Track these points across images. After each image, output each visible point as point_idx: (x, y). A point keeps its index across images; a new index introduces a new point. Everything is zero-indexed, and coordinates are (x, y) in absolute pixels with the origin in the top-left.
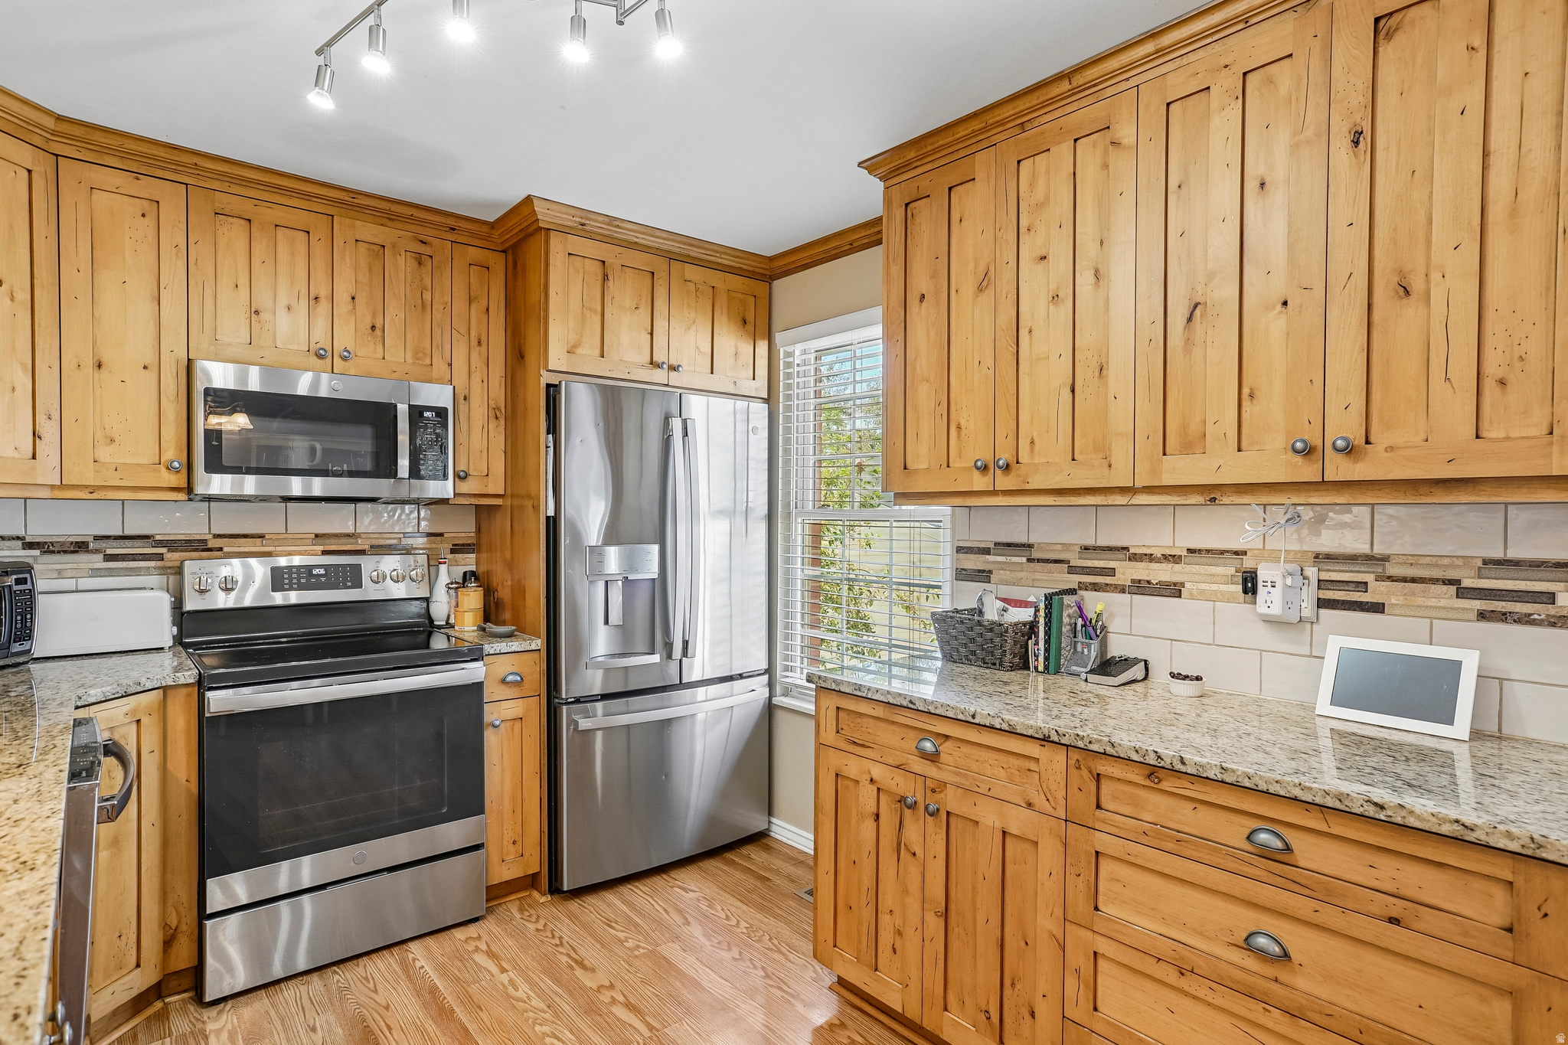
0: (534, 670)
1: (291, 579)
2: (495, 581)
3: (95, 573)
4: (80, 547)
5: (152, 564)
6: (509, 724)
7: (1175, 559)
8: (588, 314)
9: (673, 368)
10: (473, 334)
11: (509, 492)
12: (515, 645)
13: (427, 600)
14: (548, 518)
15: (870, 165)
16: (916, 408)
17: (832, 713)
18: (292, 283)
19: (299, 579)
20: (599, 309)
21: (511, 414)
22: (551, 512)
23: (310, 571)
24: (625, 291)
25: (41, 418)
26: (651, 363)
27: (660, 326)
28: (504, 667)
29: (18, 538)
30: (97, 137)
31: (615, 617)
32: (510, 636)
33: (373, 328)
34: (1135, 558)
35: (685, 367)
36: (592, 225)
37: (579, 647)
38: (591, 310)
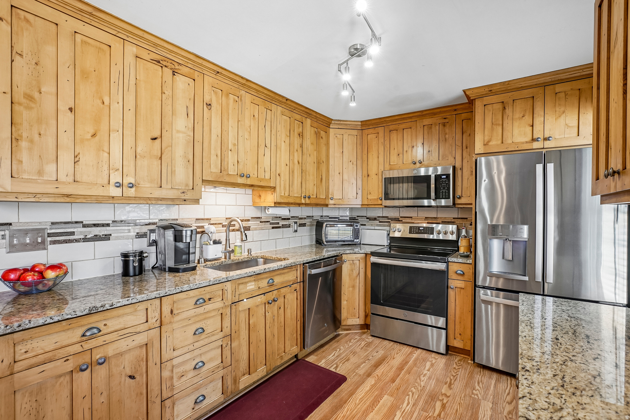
0: (469, 271)
1: (414, 230)
3: (378, 225)
4: (375, 219)
5: (388, 224)
6: (459, 289)
9: (545, 139)
10: (464, 145)
12: (460, 260)
18: (407, 144)
19: (416, 230)
20: (501, 123)
23: (419, 228)
24: (515, 113)
25: (358, 189)
26: (532, 139)
28: (456, 267)
29: (366, 217)
30: (368, 123)
31: (509, 255)
33: (429, 151)
35: (554, 137)
36: (495, 89)
38: (496, 125)
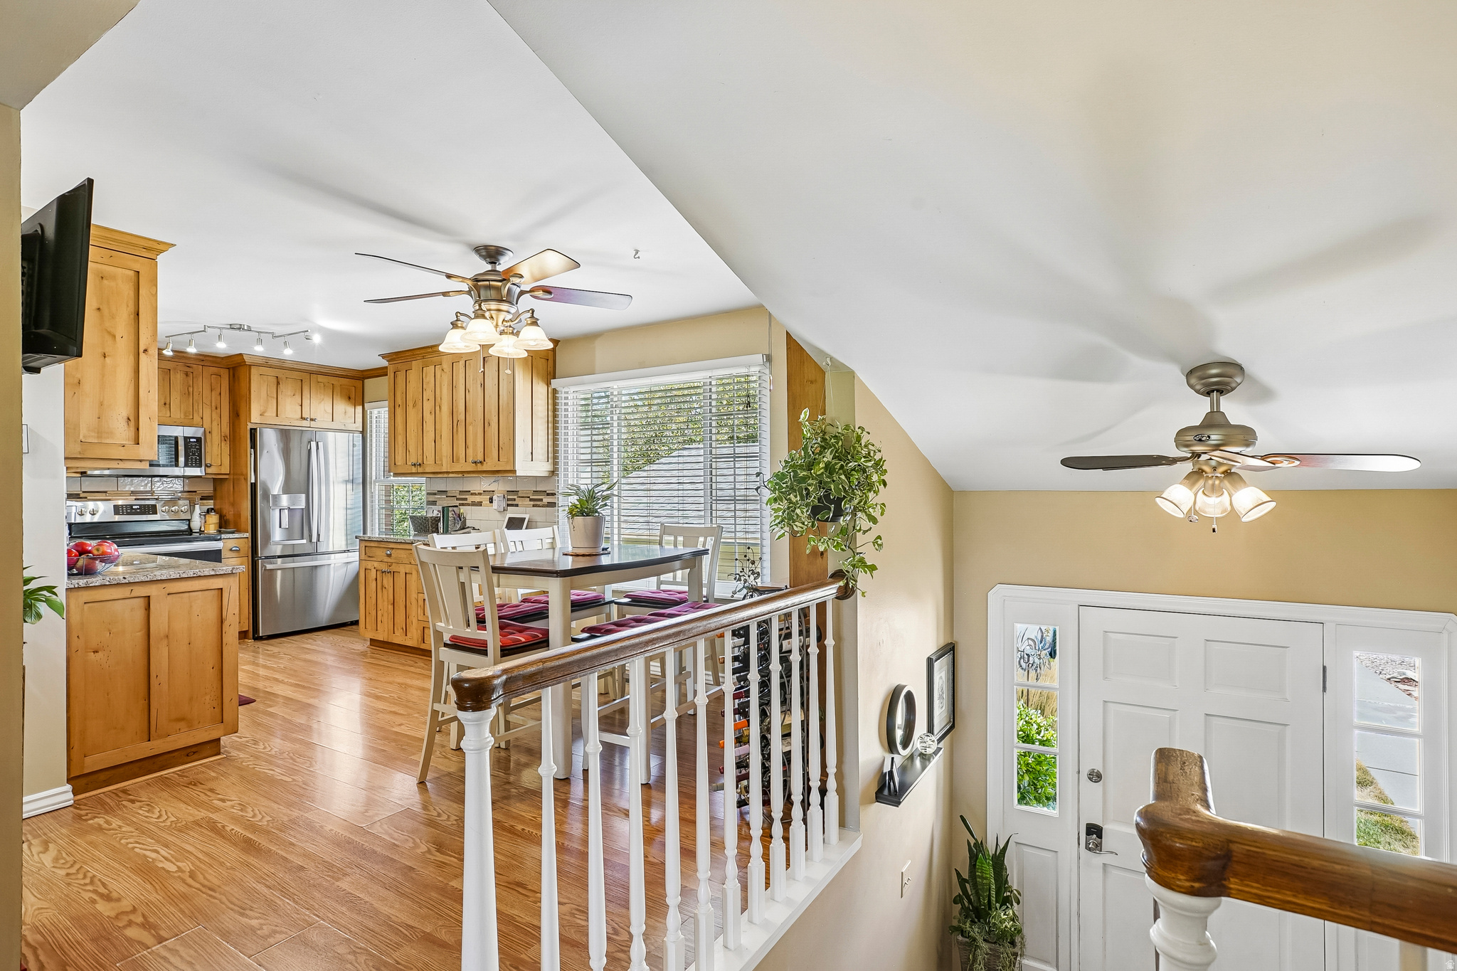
0: (246, 546)
1: (122, 510)
2: (225, 512)
7: (480, 494)
8: (270, 399)
9: (312, 420)
10: (213, 404)
11: (232, 472)
12: (236, 535)
13: (189, 520)
14: (252, 483)
15: (383, 356)
16: (398, 443)
17: (364, 548)
19: (126, 510)
20: (275, 396)
21: (233, 438)
22: (253, 481)
23: (132, 507)
24: (287, 390)
26: (302, 418)
27: (306, 402)
28: (231, 544)
31: (285, 524)
32: (233, 533)
33: (165, 404)
34: (472, 494)
35: (318, 419)
36: (270, 363)
37: (267, 537)
38: (271, 397)
